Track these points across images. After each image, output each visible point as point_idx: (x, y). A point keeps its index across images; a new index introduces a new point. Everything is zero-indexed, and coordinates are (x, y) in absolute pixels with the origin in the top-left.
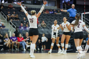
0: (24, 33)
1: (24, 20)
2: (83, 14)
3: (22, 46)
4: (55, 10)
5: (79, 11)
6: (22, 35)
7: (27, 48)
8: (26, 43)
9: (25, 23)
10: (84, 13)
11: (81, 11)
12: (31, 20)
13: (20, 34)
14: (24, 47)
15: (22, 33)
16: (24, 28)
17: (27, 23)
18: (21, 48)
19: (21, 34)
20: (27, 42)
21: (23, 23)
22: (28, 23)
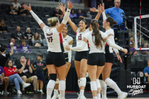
0: (18, 59)
1: (17, 32)
2: (137, 19)
3: (14, 85)
4: (80, 11)
5: (130, 13)
6: (14, 63)
7: (24, 89)
8: (23, 79)
9: (19, 39)
10: (138, 17)
11: (133, 13)
12: (49, 37)
13: (10, 61)
14: (18, 87)
15: (14, 58)
16: (17, 48)
17: (23, 38)
18: (12, 89)
19: (12, 61)
20: (25, 77)
21: (15, 38)
22: (26, 38)
